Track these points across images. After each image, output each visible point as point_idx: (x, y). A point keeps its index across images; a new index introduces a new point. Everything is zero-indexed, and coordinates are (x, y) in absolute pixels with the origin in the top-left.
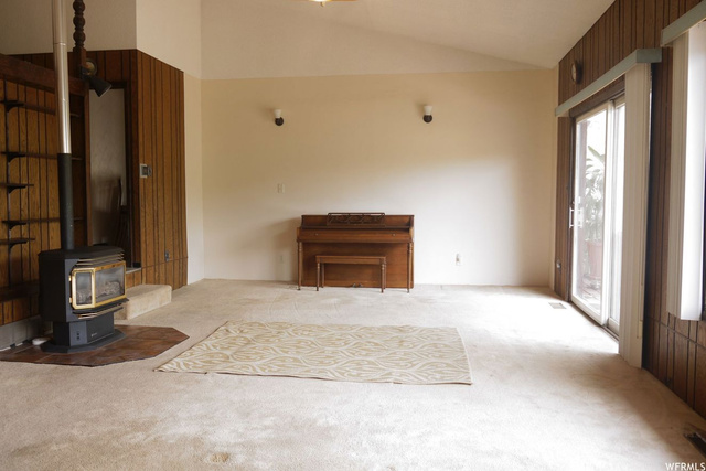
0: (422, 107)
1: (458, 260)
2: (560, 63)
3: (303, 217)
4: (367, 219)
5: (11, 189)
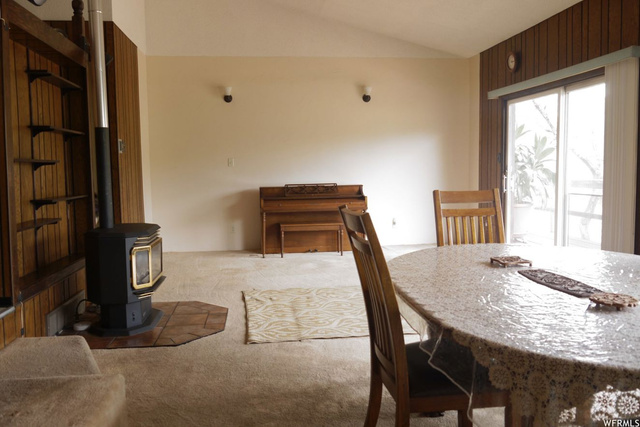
0: (362, 88)
1: (394, 223)
2: (482, 54)
3: (261, 189)
4: (322, 189)
5: (36, 165)
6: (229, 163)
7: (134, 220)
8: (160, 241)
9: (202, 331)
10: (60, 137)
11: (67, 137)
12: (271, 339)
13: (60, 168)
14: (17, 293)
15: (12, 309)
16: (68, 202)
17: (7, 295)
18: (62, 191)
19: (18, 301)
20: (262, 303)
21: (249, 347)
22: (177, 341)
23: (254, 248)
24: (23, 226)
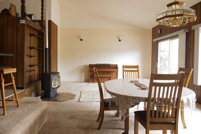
0: (119, 37)
2: (153, 28)
3: (89, 65)
4: (106, 65)
5: (31, 57)
6: (81, 57)
7: (55, 71)
8: (60, 76)
9: (68, 99)
10: (37, 50)
11: (38, 50)
12: (85, 101)
13: (36, 57)
14: (25, 86)
15: (24, 90)
16: (38, 66)
17: (23, 87)
18: (36, 63)
19: (25, 88)
20: (85, 94)
21: (79, 103)
22: (62, 100)
23: (87, 81)
24: (27, 71)
